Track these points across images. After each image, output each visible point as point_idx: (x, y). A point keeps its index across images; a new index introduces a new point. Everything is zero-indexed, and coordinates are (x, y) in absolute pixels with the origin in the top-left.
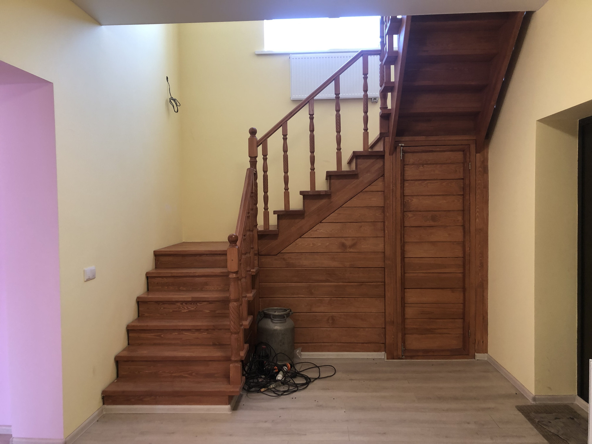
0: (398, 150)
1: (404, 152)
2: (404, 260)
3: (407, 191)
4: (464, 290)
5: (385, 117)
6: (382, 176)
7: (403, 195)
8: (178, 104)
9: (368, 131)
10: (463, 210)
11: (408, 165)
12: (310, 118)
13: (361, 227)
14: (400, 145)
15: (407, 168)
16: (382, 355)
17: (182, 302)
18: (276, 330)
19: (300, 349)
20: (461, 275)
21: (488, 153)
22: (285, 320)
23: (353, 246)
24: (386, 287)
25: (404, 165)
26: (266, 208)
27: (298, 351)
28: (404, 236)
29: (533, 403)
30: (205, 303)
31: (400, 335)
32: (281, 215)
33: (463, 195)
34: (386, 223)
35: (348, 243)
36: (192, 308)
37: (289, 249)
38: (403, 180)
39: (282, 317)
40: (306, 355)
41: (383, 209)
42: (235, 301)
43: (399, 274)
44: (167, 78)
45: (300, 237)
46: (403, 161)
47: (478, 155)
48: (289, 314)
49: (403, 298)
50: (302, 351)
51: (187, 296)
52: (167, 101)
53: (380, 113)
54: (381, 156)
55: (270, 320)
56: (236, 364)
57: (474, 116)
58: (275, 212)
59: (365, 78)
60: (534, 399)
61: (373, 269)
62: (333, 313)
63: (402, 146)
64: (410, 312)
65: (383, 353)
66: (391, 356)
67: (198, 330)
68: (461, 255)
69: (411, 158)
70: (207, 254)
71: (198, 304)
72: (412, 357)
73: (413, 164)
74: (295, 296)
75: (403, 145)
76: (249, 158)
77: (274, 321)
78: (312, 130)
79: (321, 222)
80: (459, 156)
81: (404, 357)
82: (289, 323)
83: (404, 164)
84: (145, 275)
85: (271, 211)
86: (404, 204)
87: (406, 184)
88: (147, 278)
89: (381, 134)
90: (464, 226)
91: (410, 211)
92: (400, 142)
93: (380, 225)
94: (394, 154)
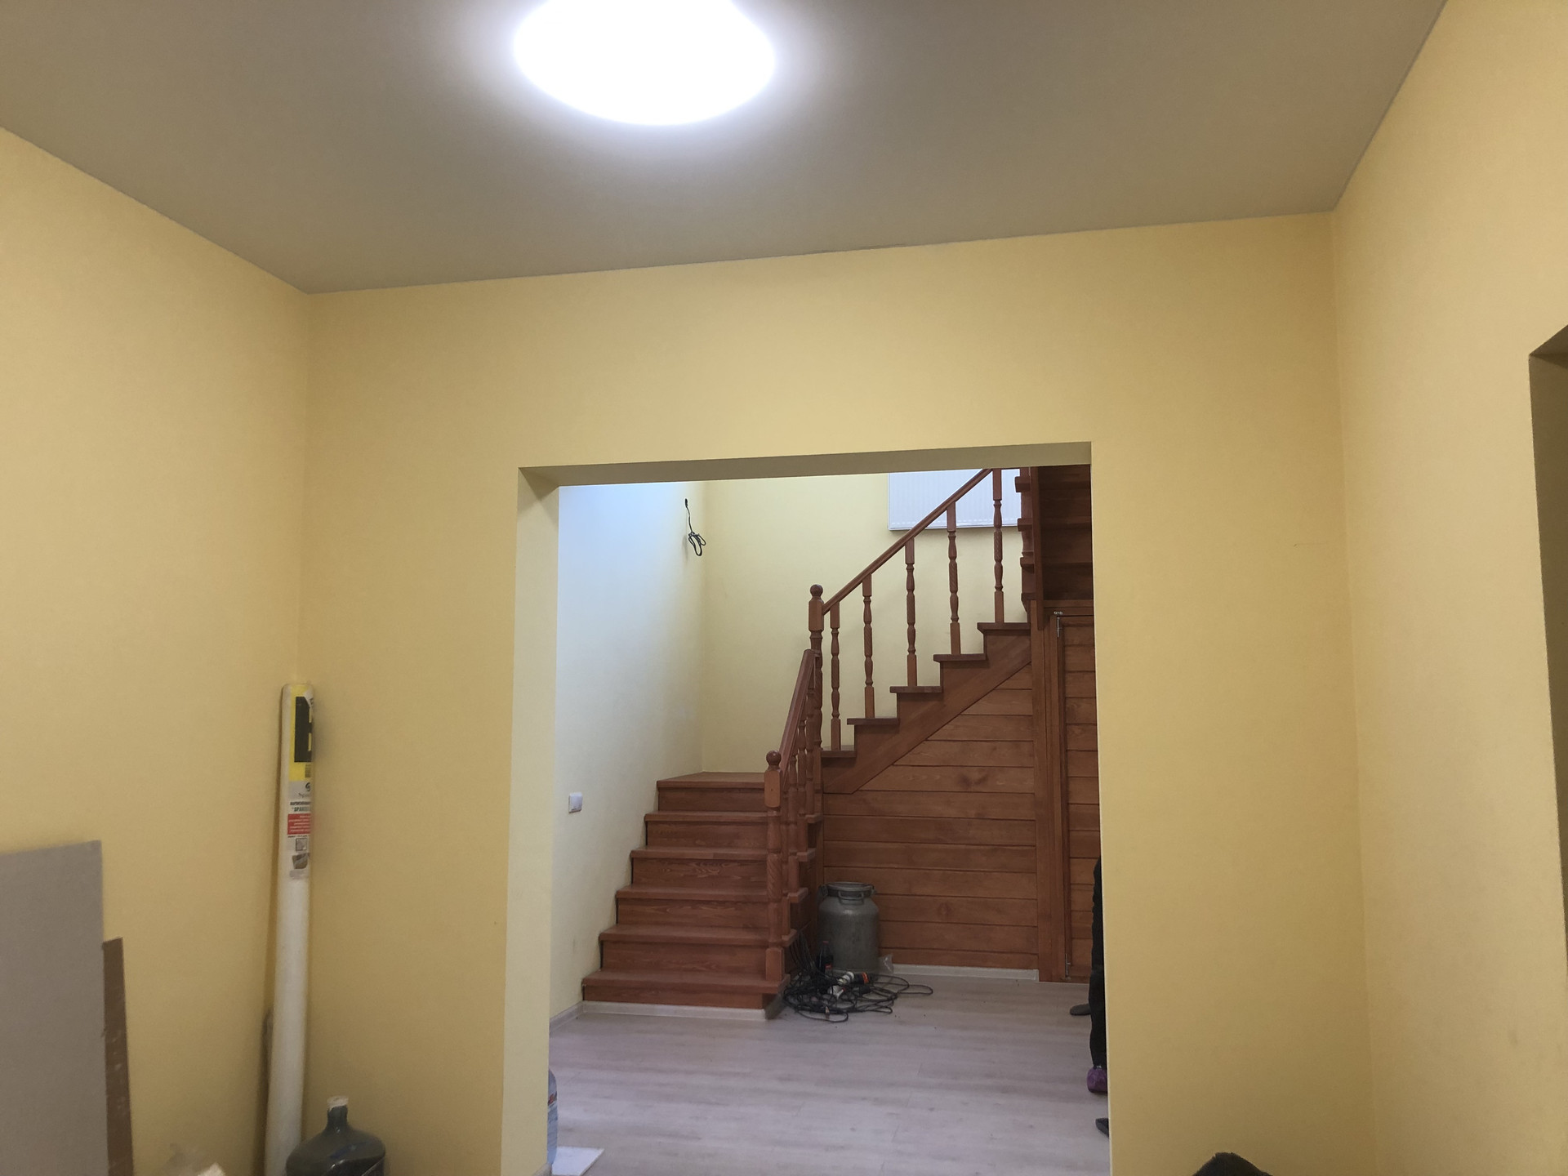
0: (1052, 621)
1: (1063, 626)
2: (1068, 809)
3: (1071, 691)
5: (1029, 568)
6: (1027, 665)
7: (1064, 698)
8: (702, 542)
9: (1003, 590)
11: (1070, 646)
12: (907, 569)
13: (995, 749)
14: (1055, 613)
15: (1069, 652)
16: (1033, 975)
17: (699, 862)
18: (847, 915)
19: (891, 956)
22: (862, 900)
23: (982, 781)
24: (1038, 853)
25: (1064, 646)
26: (836, 715)
27: (886, 959)
28: (1066, 767)
30: (736, 864)
31: (1061, 940)
32: (860, 726)
35: (975, 775)
36: (714, 871)
37: (873, 784)
38: (1063, 672)
39: (857, 894)
40: (902, 970)
41: (1031, 719)
42: (775, 853)
43: (1059, 833)
44: (686, 501)
45: (893, 764)
46: (1061, 639)
48: (869, 892)
50: (893, 962)
51: (708, 853)
52: (685, 538)
54: (1024, 631)
55: (837, 900)
56: (776, 949)
58: (850, 721)
59: (998, 506)
61: (1016, 822)
62: (948, 898)
63: (1058, 615)
65: (1034, 971)
66: (1047, 976)
67: (722, 903)
70: (740, 789)
71: (723, 865)
73: (1079, 645)
74: (882, 866)
75: (1061, 613)
76: (810, 633)
77: (843, 901)
78: (911, 587)
79: (926, 740)
81: (1069, 978)
82: (869, 907)
83: (1063, 644)
84: (643, 820)
85: (843, 719)
86: (1065, 712)
87: (1069, 678)
88: (646, 823)
91: (1077, 724)
92: (1055, 609)
93: (1025, 747)
94: (1046, 630)
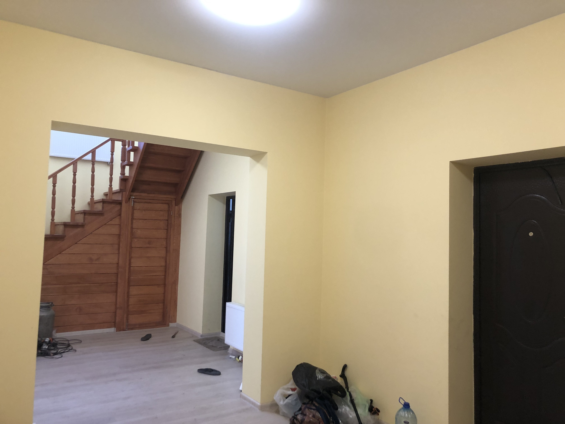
0: (131, 200)
1: (134, 202)
2: (130, 268)
3: (135, 226)
4: (165, 285)
6: (119, 215)
7: (132, 228)
9: (112, 187)
10: (166, 239)
11: (135, 209)
13: (104, 247)
15: (135, 212)
16: (112, 330)
19: (56, 330)
20: (163, 277)
21: (182, 206)
22: (49, 309)
23: (98, 259)
27: (54, 331)
28: (131, 253)
29: (201, 338)
31: (125, 316)
32: (47, 238)
33: (167, 229)
34: (121, 245)
35: (95, 257)
37: (51, 261)
38: (133, 219)
39: (47, 307)
41: (119, 236)
43: (127, 278)
45: (60, 253)
46: (133, 207)
47: (176, 207)
49: (128, 292)
53: (120, 177)
54: (119, 203)
57: (175, 185)
59: (112, 154)
60: (201, 336)
61: (110, 274)
62: (81, 305)
63: (133, 198)
64: (132, 301)
66: (119, 329)
68: (163, 264)
69: (137, 206)
72: (132, 329)
73: (139, 209)
78: (74, 182)
79: (76, 243)
80: (166, 206)
81: (127, 329)
82: (51, 311)
83: (133, 209)
86: (132, 234)
87: (134, 221)
89: (120, 189)
90: (166, 248)
91: (136, 238)
92: (133, 196)
93: (116, 246)
94: (128, 203)
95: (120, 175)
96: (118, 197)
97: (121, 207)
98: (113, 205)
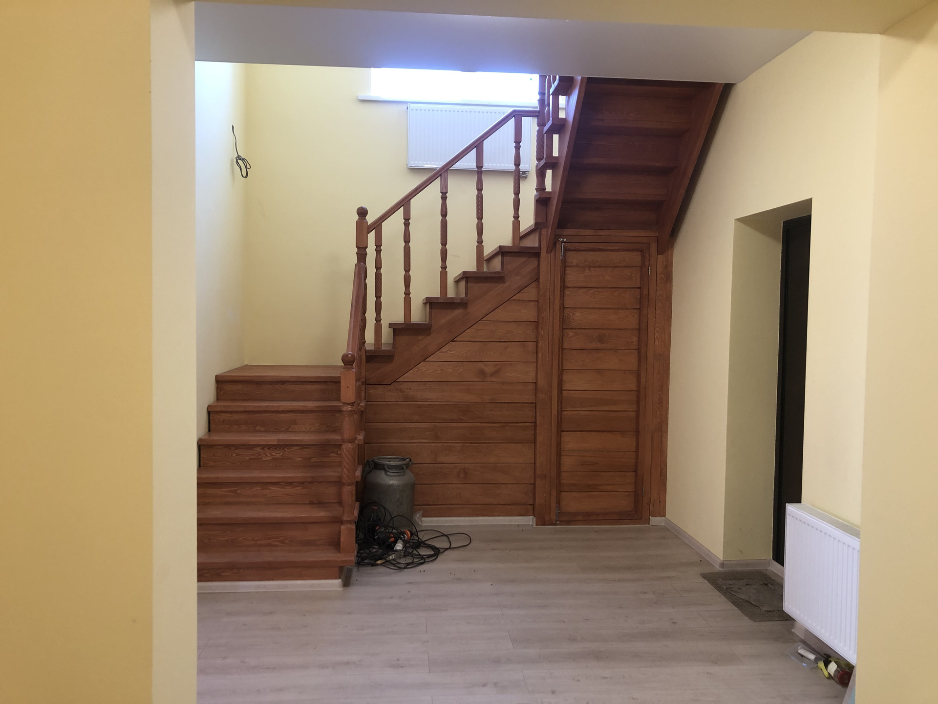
0: (558, 246)
1: (565, 250)
2: (561, 393)
3: (568, 303)
4: (637, 432)
5: (542, 201)
6: (535, 281)
7: (563, 308)
8: (248, 167)
9: (519, 219)
10: (639, 329)
11: (569, 267)
12: (441, 198)
13: (507, 348)
14: (561, 240)
15: (569, 271)
16: (529, 520)
17: (263, 447)
18: (392, 485)
19: (421, 512)
20: (633, 414)
21: (672, 255)
23: (495, 373)
24: (538, 428)
25: (566, 267)
26: (378, 320)
27: (418, 515)
28: (562, 361)
29: (720, 569)
30: (296, 448)
31: (554, 493)
32: (397, 330)
33: (639, 309)
34: (540, 344)
35: (489, 369)
36: (277, 454)
37: (409, 376)
38: (564, 287)
39: (400, 468)
40: (427, 522)
41: (537, 324)
42: (350, 442)
43: (555, 412)
44: (233, 127)
45: (424, 361)
46: (564, 261)
47: (660, 257)
48: (408, 464)
49: (559, 444)
50: (423, 516)
51: (272, 438)
52: (232, 161)
53: (536, 196)
54: (535, 253)
55: (383, 472)
56: (349, 526)
57: (656, 206)
58: (391, 325)
59: (518, 148)
60: (722, 565)
61: (520, 404)
62: (467, 465)
63: (563, 242)
64: (567, 462)
65: (531, 517)
66: (542, 521)
68: (633, 386)
69: (574, 258)
70: (292, 382)
71: (286, 449)
72: (568, 523)
73: (577, 266)
74: (414, 441)
75: (565, 240)
76: (356, 249)
77: (389, 474)
78: (444, 214)
79: (452, 341)
80: (634, 258)
81: (558, 522)
82: (409, 477)
83: (564, 265)
84: (206, 409)
85: (385, 323)
86: (563, 320)
87: (567, 292)
88: (209, 413)
89: (536, 224)
90: (639, 350)
91: (571, 329)
92: (561, 236)
93: (531, 347)
94: (552, 254)
95: (535, 193)
96: (532, 242)
97: (539, 262)
98: (523, 259)
